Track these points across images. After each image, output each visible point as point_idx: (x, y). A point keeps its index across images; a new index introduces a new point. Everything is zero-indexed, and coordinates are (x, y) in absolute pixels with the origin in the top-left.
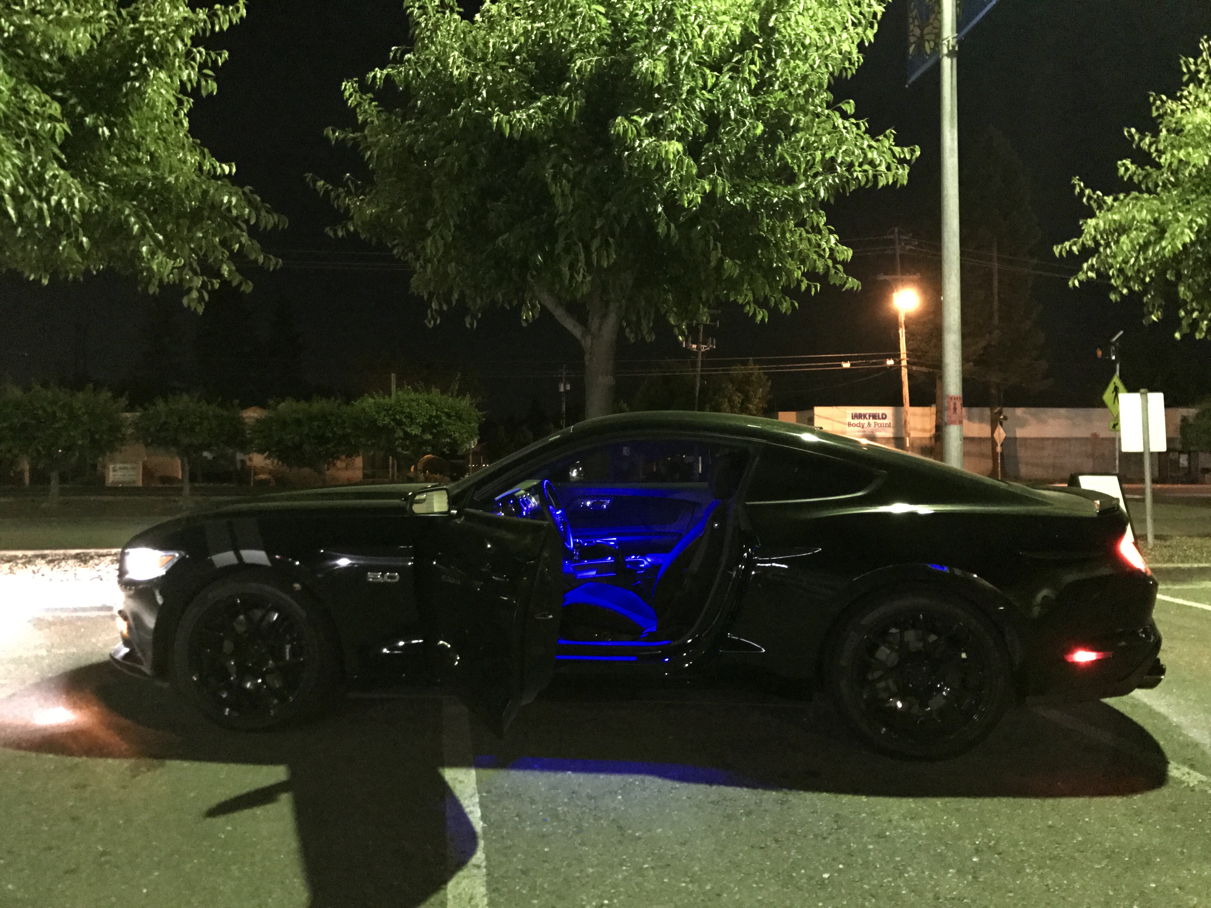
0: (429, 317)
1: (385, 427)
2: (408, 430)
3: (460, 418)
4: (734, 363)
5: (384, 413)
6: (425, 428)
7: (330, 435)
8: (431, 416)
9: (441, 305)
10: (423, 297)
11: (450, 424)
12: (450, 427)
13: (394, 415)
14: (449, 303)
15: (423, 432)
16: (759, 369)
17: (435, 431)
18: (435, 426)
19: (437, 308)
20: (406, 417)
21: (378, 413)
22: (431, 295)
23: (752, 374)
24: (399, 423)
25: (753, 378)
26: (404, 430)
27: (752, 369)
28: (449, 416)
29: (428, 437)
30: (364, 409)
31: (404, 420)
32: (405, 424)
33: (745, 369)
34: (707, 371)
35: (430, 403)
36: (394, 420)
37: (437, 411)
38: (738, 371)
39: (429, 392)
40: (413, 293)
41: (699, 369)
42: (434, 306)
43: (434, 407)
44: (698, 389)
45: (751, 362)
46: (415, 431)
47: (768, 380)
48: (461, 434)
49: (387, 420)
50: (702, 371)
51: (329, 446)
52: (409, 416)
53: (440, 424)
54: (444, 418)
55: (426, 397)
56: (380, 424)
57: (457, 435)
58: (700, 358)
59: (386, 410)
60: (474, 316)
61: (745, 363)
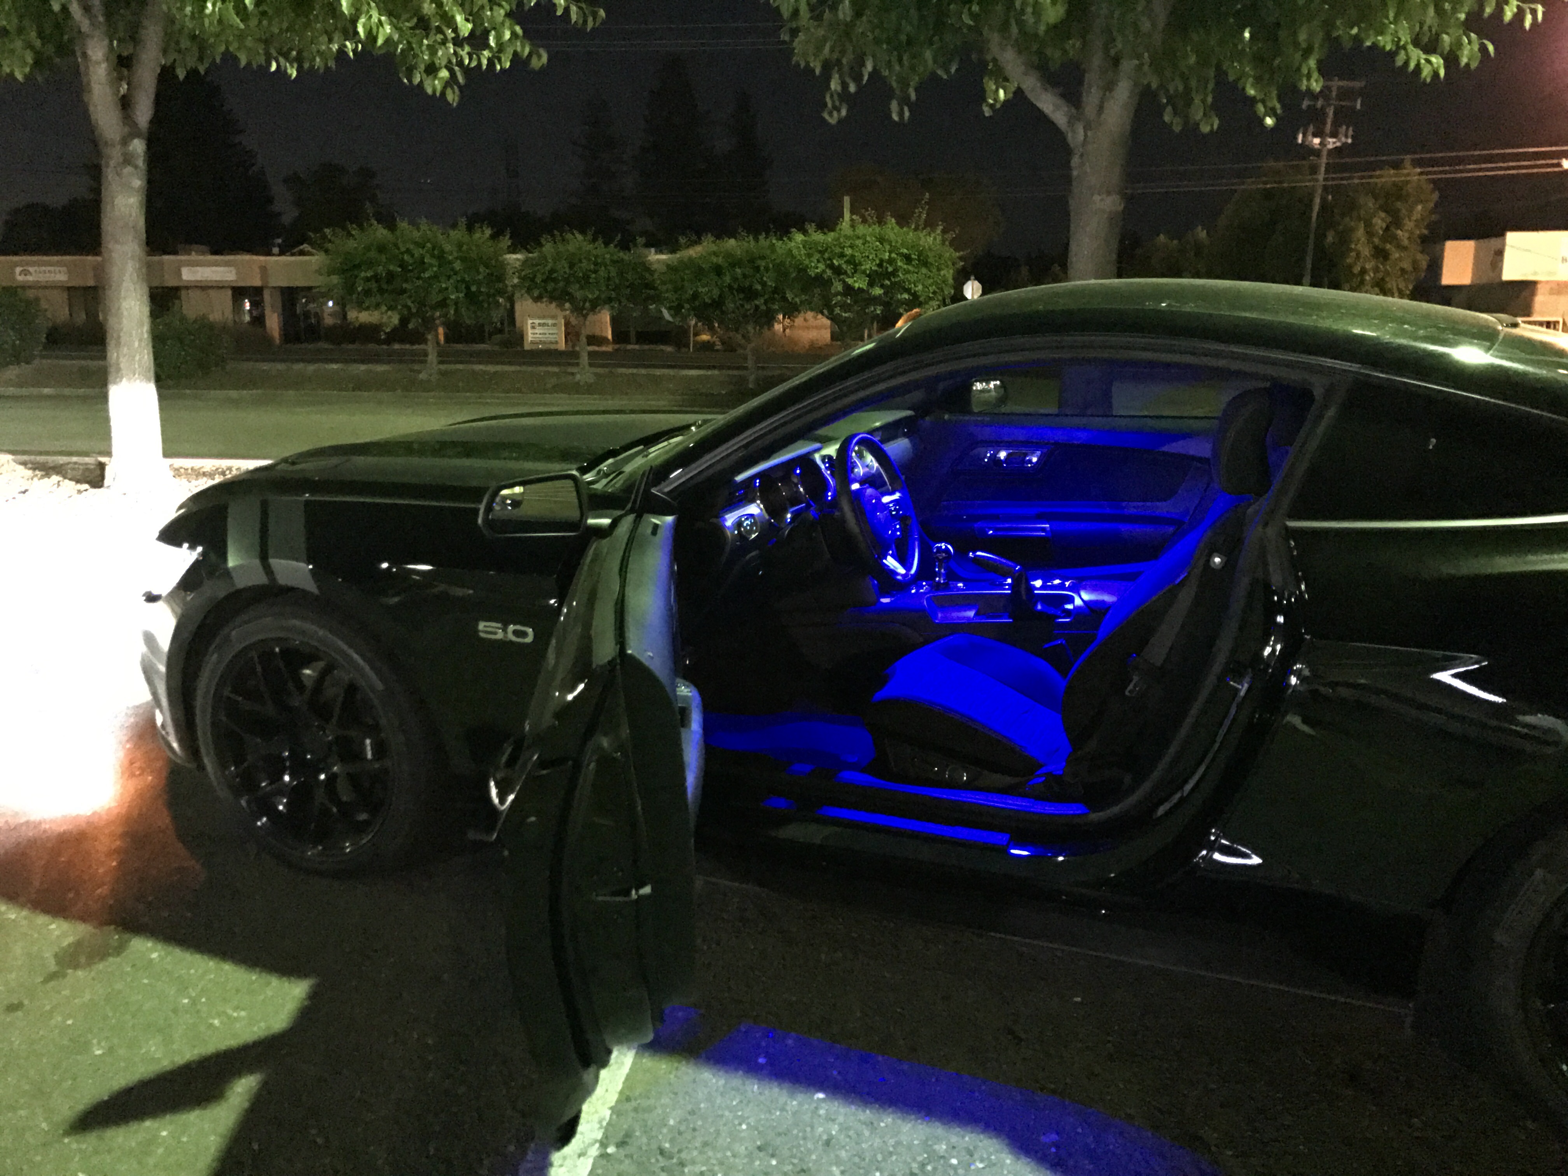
0: (830, 105)
1: (819, 278)
2: (850, 281)
3: (925, 264)
4: (1380, 165)
5: (817, 256)
6: (873, 279)
7: (759, 287)
8: (882, 261)
9: (844, 85)
10: (813, 71)
11: (907, 272)
12: (908, 276)
13: (830, 259)
14: (857, 78)
15: (871, 284)
16: (1421, 174)
17: (887, 282)
18: (888, 275)
19: (839, 89)
20: (848, 262)
21: (809, 256)
22: (827, 67)
23: (1408, 182)
24: (838, 271)
25: (1410, 188)
26: (844, 282)
27: (1408, 175)
28: (908, 259)
29: (878, 291)
30: (790, 251)
31: (844, 266)
32: (845, 273)
33: (1396, 175)
34: (1333, 179)
35: (882, 240)
36: (831, 266)
37: (890, 252)
38: (1387, 177)
39: (881, 221)
40: (798, 65)
41: (1321, 176)
42: (835, 85)
43: (888, 247)
44: (1316, 208)
45: (1407, 163)
46: (859, 283)
47: (1433, 191)
48: (925, 286)
49: (821, 266)
50: (1325, 179)
51: (757, 302)
52: (852, 261)
53: (894, 273)
54: (899, 264)
55: (877, 229)
56: (812, 273)
57: (920, 287)
58: (1324, 160)
59: (820, 252)
60: (905, 101)
61: (1397, 165)
